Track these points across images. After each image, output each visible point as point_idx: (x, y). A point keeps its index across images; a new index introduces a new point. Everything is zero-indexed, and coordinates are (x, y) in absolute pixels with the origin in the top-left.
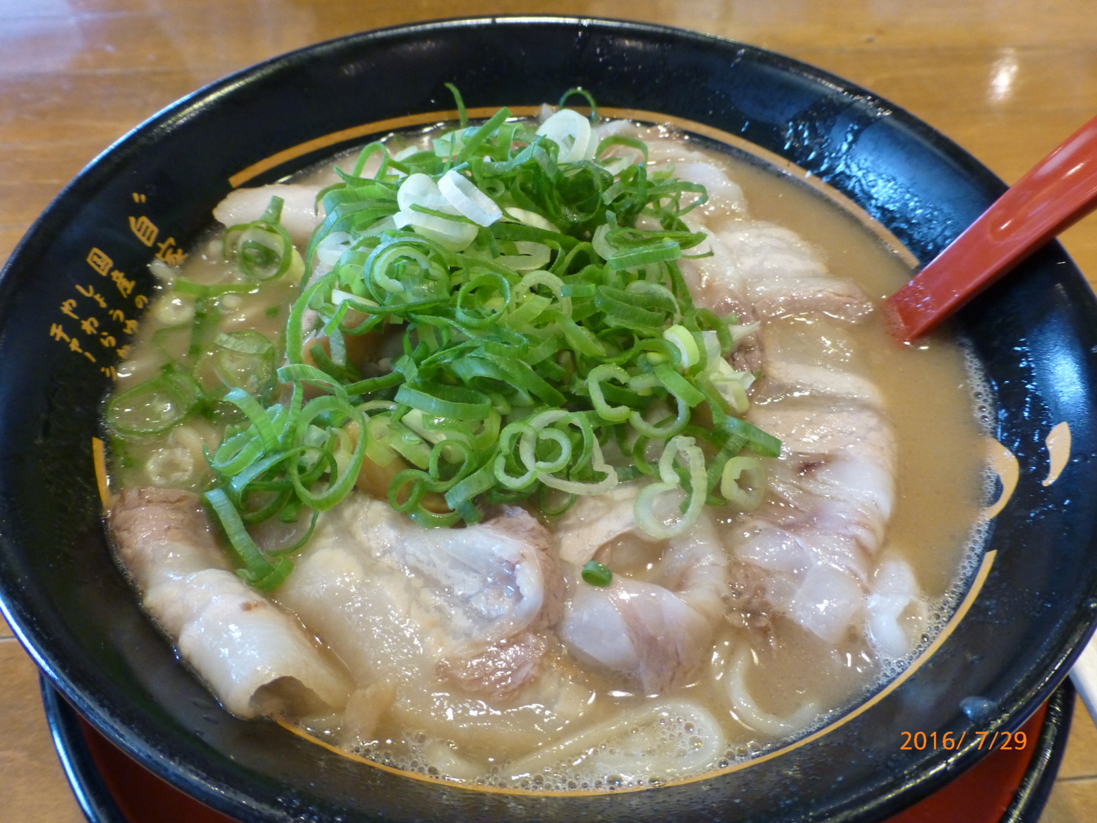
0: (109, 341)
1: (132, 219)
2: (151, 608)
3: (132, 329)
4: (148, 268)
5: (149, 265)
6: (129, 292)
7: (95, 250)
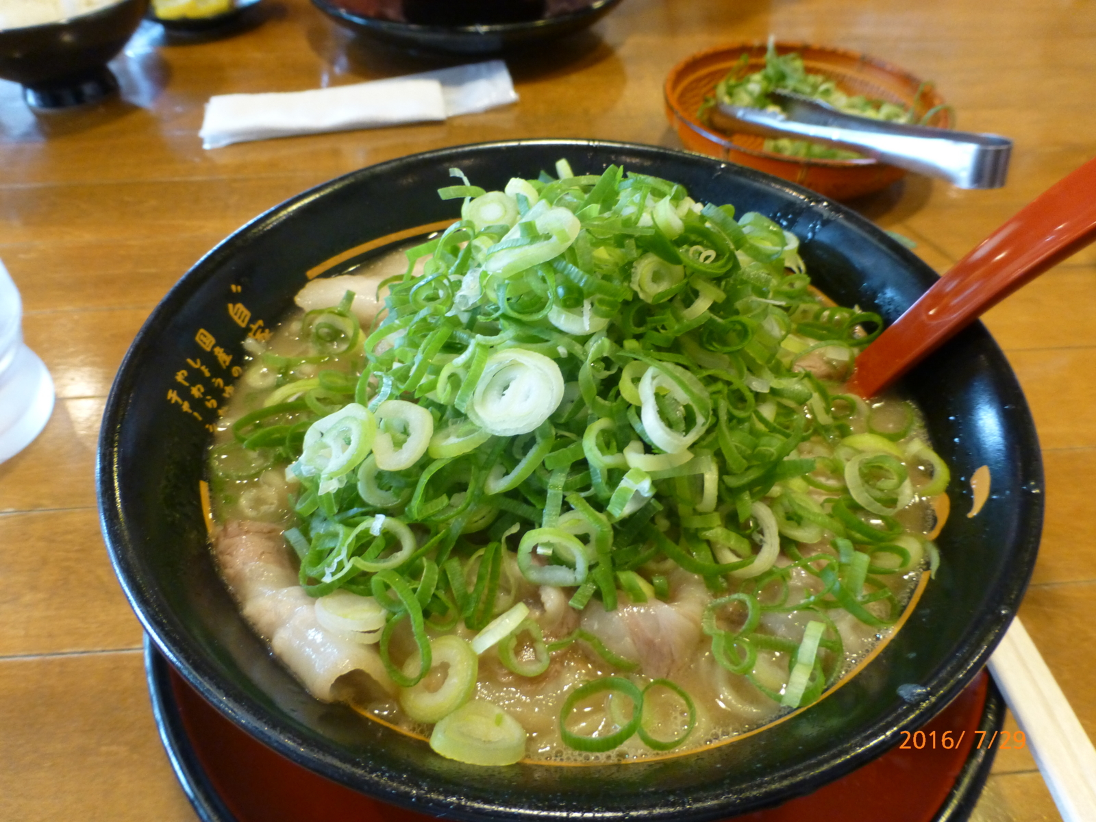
0: (212, 403)
1: (230, 306)
2: (249, 617)
3: (229, 394)
4: (242, 345)
5: (243, 342)
6: (227, 364)
7: (202, 331)
